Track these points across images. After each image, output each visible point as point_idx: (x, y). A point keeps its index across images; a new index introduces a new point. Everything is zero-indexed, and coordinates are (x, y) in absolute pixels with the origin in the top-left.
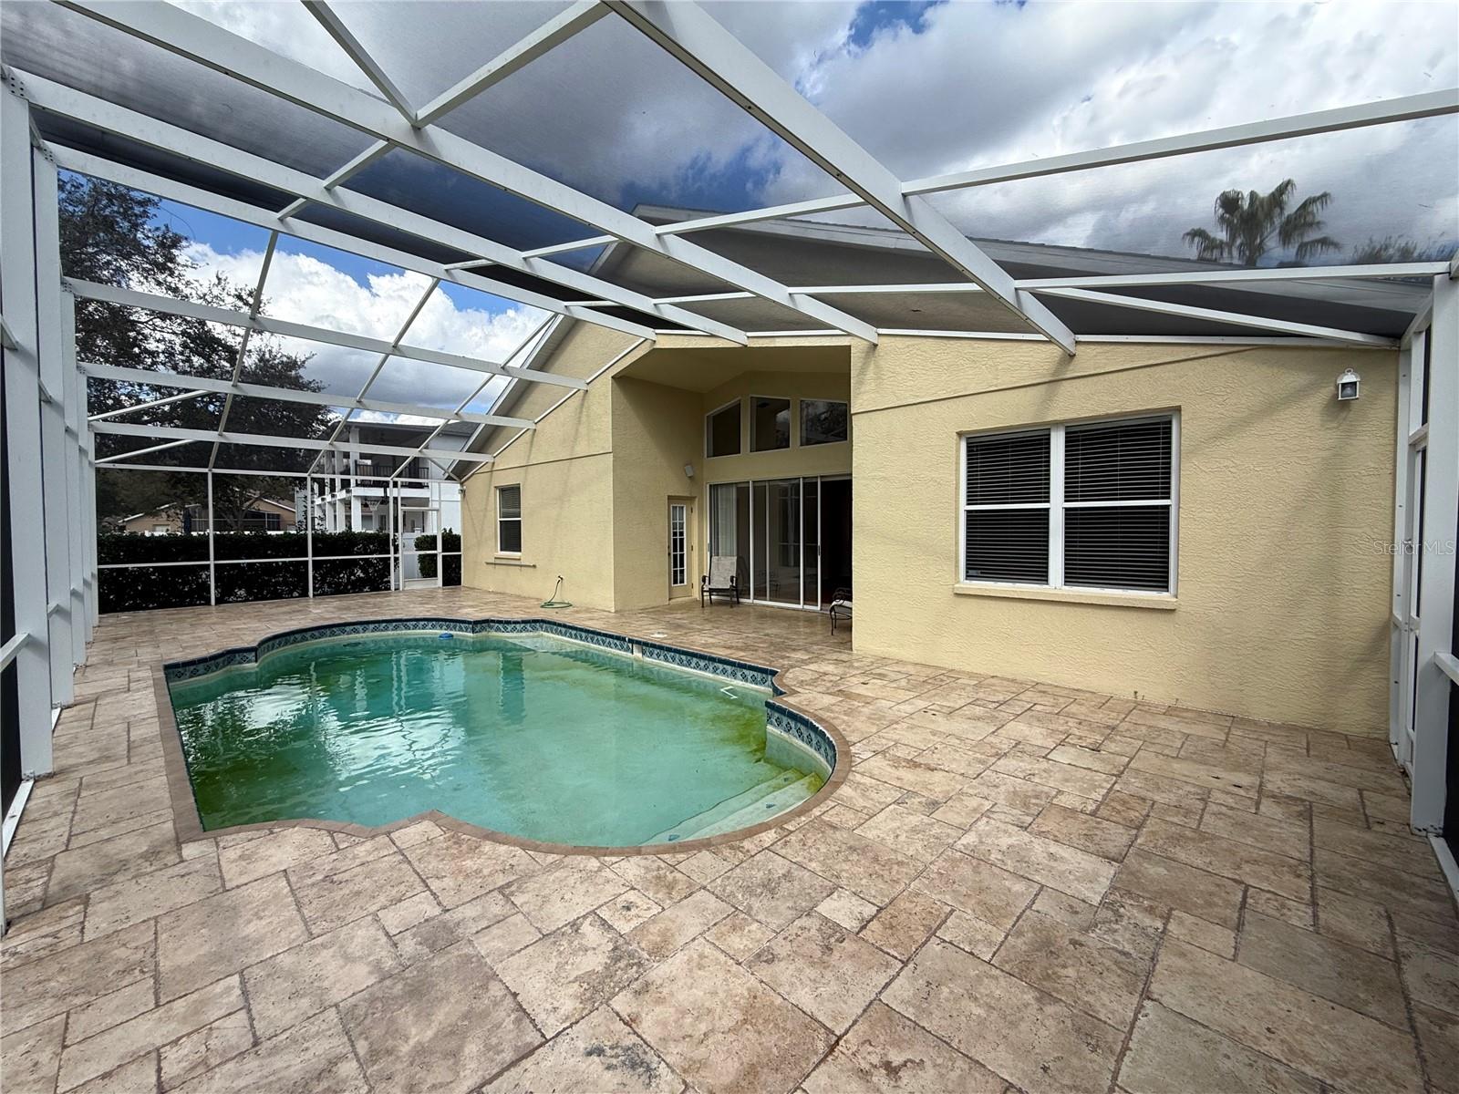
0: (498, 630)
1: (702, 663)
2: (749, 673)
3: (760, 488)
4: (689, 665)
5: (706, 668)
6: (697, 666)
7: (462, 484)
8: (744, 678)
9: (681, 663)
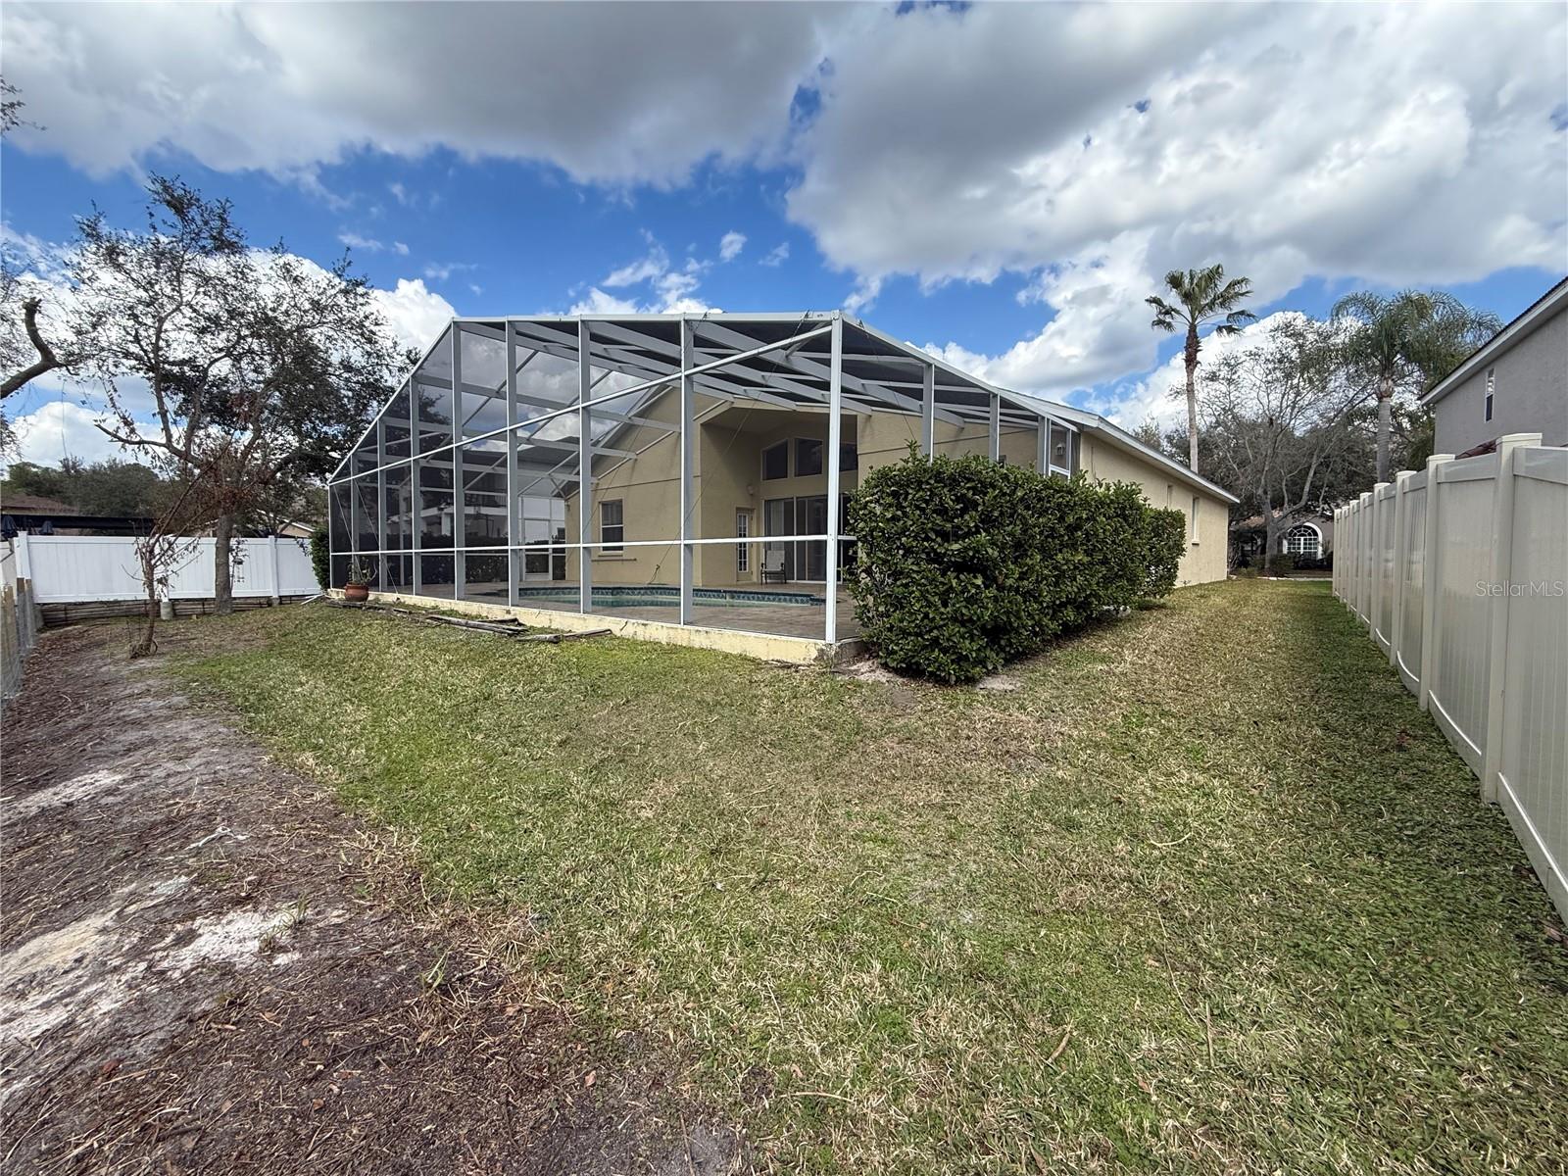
0: (628, 594)
1: (771, 597)
2: (799, 598)
3: (801, 501)
4: (763, 599)
5: (774, 600)
6: (769, 600)
7: (566, 500)
8: (797, 601)
9: (758, 599)
